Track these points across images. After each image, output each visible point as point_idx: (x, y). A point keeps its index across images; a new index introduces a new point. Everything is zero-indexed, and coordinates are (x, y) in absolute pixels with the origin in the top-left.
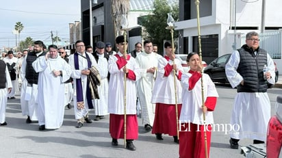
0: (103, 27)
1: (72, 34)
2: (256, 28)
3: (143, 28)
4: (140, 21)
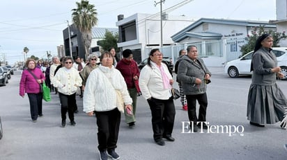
0: (77, 47)
1: (59, 52)
2: (158, 45)
3: (100, 47)
4: (99, 43)
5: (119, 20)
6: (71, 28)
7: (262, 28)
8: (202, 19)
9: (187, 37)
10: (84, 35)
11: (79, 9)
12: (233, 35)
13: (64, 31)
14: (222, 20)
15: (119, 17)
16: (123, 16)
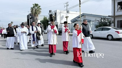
4: (41, 21)
5: (50, 12)
6: (30, 15)
7: (104, 19)
8: (83, 14)
9: (77, 21)
10: (35, 18)
11: (34, 7)
12: (96, 21)
13: (27, 16)
14: (91, 15)
15: (50, 11)
16: (51, 11)
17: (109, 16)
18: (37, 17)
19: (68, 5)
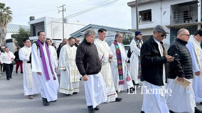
2: (61, 40)
3: (14, 39)
4: (12, 36)
5: (30, 20)
8: (90, 25)
12: (109, 36)
15: (32, 19)
16: (34, 17)
17: (129, 30)
18: (4, 29)
19: (64, 9)
